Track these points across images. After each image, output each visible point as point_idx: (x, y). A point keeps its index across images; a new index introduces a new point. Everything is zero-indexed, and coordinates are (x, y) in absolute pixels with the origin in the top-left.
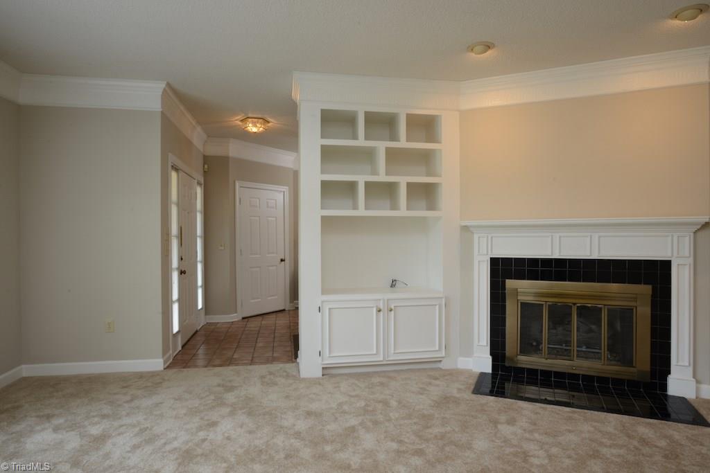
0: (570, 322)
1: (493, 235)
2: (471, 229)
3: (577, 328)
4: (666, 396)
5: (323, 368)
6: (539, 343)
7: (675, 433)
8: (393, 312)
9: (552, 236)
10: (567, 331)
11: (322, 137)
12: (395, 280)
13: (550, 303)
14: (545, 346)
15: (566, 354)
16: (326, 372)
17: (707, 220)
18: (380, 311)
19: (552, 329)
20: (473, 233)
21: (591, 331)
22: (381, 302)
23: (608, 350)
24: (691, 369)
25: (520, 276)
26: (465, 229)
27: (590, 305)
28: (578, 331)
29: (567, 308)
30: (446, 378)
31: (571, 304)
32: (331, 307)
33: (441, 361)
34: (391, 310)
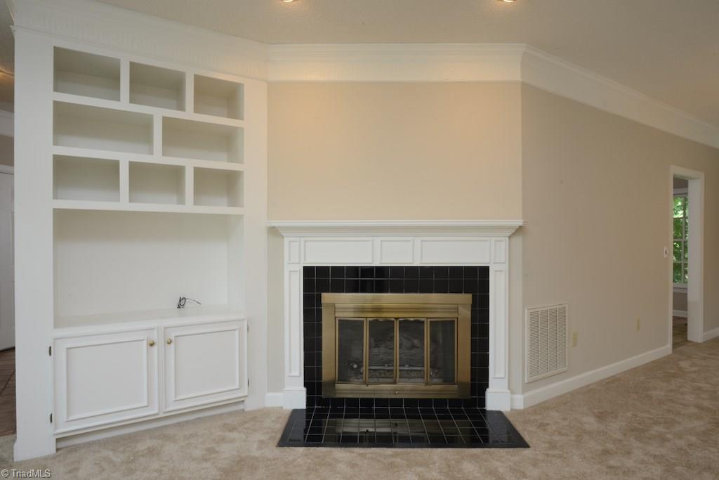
0: (392, 339)
1: (307, 239)
2: (281, 231)
3: (400, 344)
4: (484, 411)
5: (58, 440)
6: (360, 364)
7: (498, 464)
8: (172, 345)
9: (373, 240)
10: (390, 349)
11: (56, 89)
12: (185, 299)
13: (371, 319)
14: (365, 368)
15: (389, 375)
16: (62, 445)
17: (521, 224)
18: (152, 345)
19: (375, 347)
20: (283, 237)
21: (413, 347)
22: (155, 331)
23: (430, 367)
24: (506, 381)
25: (338, 288)
26: (274, 232)
27: (412, 320)
28: (400, 348)
29: (389, 324)
30: (246, 426)
31: (393, 319)
32: (69, 346)
33: (243, 401)
34: (170, 343)
